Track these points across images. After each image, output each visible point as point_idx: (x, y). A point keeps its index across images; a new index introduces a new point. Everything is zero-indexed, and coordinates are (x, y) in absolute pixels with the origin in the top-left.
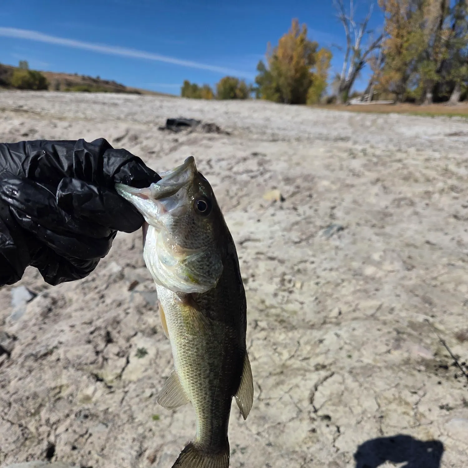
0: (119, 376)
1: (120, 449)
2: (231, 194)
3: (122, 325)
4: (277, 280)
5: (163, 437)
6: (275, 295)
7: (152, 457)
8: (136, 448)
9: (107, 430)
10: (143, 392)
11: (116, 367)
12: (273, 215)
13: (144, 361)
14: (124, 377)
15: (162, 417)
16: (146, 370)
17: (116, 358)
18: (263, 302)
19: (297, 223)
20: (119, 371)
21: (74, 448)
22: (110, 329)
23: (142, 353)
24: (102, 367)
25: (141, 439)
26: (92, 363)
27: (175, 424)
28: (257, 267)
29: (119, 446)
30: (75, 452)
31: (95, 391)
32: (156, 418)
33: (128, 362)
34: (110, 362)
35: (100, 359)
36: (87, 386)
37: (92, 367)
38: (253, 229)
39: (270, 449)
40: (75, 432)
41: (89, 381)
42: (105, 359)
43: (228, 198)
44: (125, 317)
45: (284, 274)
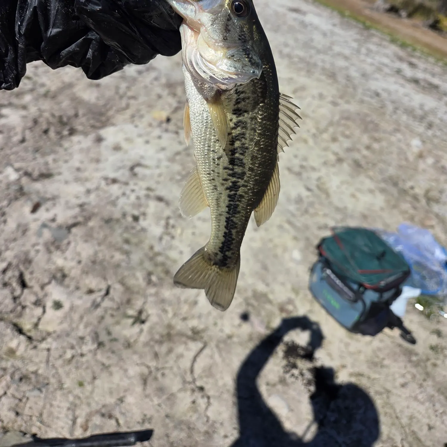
0: (36, 325)
1: (58, 418)
2: (121, 91)
3: (33, 264)
4: (163, 222)
5: (89, 404)
6: (161, 239)
7: (85, 427)
8: (71, 417)
9: (42, 396)
10: (65, 352)
11: (33, 316)
12: (160, 137)
13: (60, 313)
14: (40, 327)
15: (86, 384)
16: (61, 323)
17: (33, 307)
18: (152, 248)
19: (178, 153)
20: (35, 320)
21: (17, 414)
22: (22, 268)
23: (58, 305)
24: (20, 315)
25: (73, 407)
26: (11, 312)
27: (96, 390)
28: (147, 206)
29: (56, 414)
30: (19, 419)
31: (19, 345)
32: (81, 384)
33: (44, 312)
34: (27, 310)
35: (19, 308)
36: (11, 339)
37: (12, 315)
38: (142, 153)
39: (167, 421)
40: (14, 396)
41: (14, 335)
42: (24, 307)
43: (117, 97)
44: (36, 256)
45: (168, 218)
